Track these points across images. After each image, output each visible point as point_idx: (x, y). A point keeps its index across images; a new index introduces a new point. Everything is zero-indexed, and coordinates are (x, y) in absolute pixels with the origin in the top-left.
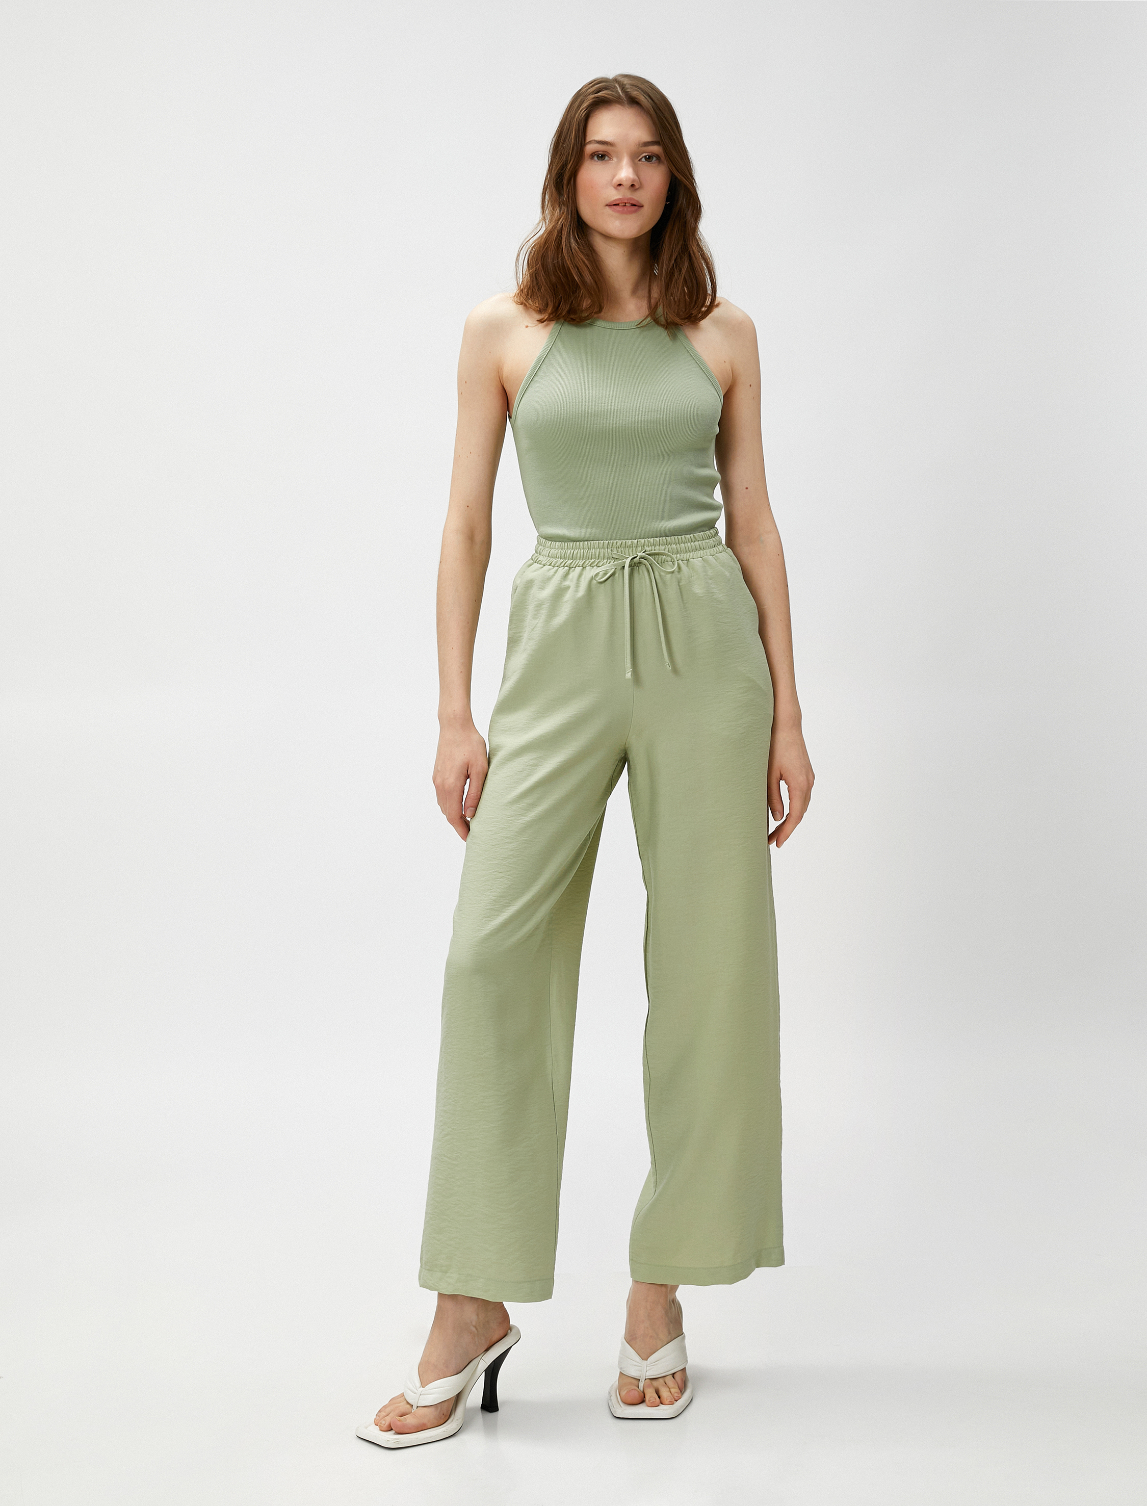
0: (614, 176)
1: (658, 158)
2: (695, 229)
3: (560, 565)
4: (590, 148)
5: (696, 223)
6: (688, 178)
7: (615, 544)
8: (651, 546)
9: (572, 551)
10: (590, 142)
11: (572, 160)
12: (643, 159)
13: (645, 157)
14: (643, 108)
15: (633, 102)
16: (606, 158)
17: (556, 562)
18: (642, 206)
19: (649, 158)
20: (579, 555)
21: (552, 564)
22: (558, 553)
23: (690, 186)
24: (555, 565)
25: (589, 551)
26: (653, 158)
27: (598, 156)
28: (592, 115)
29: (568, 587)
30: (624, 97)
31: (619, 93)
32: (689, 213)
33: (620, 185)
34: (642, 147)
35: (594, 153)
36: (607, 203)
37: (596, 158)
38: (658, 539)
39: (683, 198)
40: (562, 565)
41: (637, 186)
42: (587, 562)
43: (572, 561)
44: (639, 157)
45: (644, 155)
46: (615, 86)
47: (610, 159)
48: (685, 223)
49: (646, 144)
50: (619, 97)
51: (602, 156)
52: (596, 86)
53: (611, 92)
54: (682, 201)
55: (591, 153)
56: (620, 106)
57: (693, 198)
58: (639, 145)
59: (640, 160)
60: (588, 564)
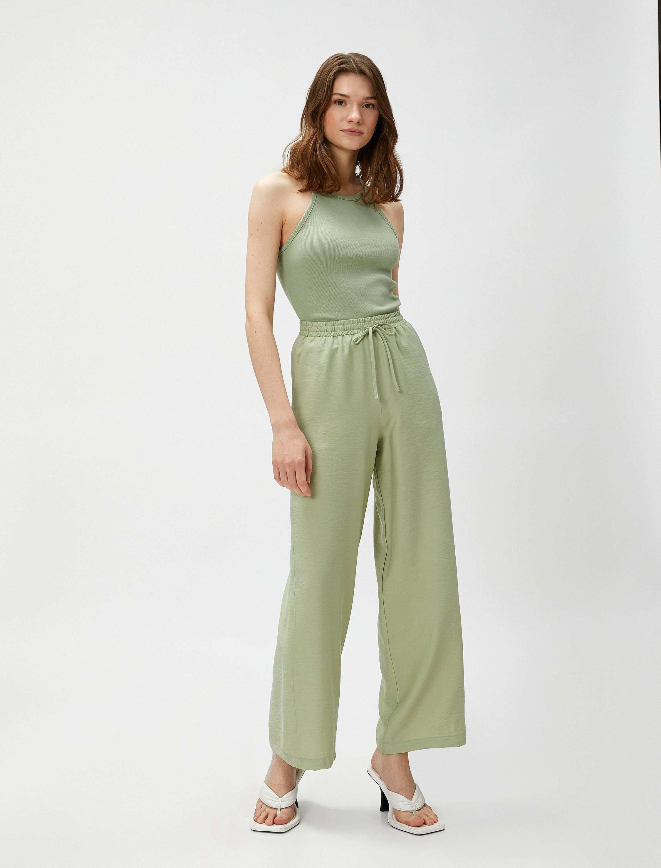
0: (348, 116)
1: (373, 106)
2: (393, 148)
3: (327, 335)
4: (335, 97)
5: (394, 145)
6: (391, 118)
7: (359, 321)
8: (378, 320)
9: (334, 327)
10: (335, 94)
11: (324, 103)
12: (365, 107)
13: (366, 105)
14: (367, 77)
15: (362, 72)
16: (343, 104)
17: (324, 334)
18: (363, 133)
19: (368, 106)
20: (338, 329)
21: (321, 336)
22: (324, 328)
23: (391, 124)
24: (323, 336)
25: (344, 326)
26: (370, 105)
27: (338, 102)
28: (337, 78)
29: (337, 349)
30: (356, 69)
31: (353, 66)
32: (390, 138)
33: (351, 121)
34: (365, 100)
35: (337, 100)
36: (342, 130)
37: (337, 103)
38: (380, 316)
39: (386, 129)
40: (329, 335)
41: (361, 123)
42: (344, 332)
43: (334, 333)
44: (363, 105)
45: (365, 104)
46: (350, 61)
47: (346, 104)
48: (388, 144)
49: (368, 98)
50: (353, 69)
51: (340, 103)
52: (340, 60)
53: (349, 65)
54: (386, 131)
55: (335, 100)
56: (354, 74)
57: (393, 130)
58: (364, 98)
59: (363, 107)
60: (345, 333)
